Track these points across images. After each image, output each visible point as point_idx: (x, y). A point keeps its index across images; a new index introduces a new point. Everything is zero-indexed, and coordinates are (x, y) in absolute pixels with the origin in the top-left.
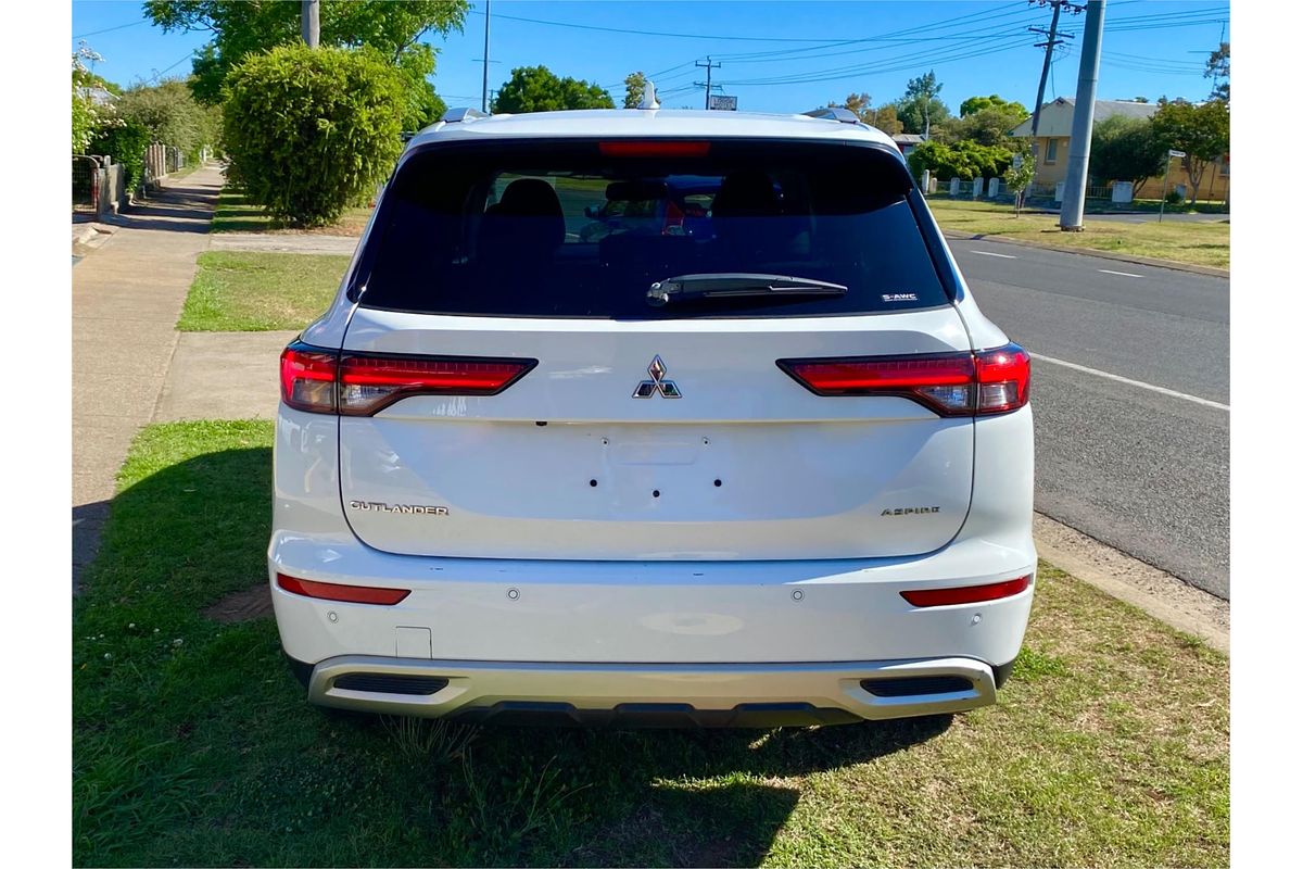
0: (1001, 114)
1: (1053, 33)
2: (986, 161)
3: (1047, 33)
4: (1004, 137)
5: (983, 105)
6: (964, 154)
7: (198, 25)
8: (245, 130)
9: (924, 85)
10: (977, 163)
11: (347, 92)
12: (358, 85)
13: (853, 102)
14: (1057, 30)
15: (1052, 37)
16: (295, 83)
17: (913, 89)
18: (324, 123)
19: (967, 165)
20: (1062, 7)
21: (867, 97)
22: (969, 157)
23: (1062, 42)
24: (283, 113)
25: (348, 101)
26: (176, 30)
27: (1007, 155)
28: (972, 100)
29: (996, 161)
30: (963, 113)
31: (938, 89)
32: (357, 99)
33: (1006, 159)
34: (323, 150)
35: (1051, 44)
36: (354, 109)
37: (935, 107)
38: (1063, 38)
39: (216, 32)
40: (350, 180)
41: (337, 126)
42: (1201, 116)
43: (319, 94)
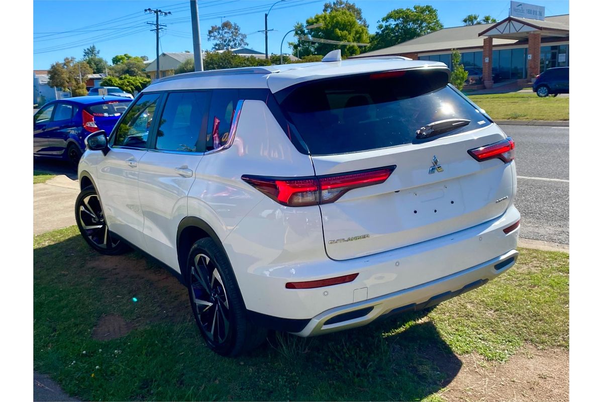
0: (136, 62)
1: (157, 25)
2: (136, 84)
3: (155, 25)
4: (139, 72)
5: (122, 59)
6: (126, 81)
9: (91, 51)
10: (132, 85)
13: (67, 61)
14: (159, 23)
15: (157, 27)
17: (86, 54)
19: (128, 86)
20: (159, 13)
21: (73, 58)
22: (128, 82)
23: (162, 28)
27: (144, 80)
28: (117, 57)
29: (140, 83)
30: (114, 63)
31: (98, 52)
33: (144, 82)
35: (158, 29)
37: (100, 61)
38: (162, 27)
42: (223, 56)
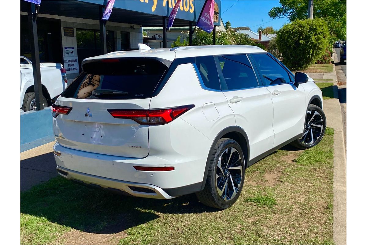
7: (283, 16)
8: (281, 45)
11: (309, 32)
12: (313, 29)
16: (294, 31)
18: (301, 41)
24: (290, 39)
25: (309, 34)
26: (276, 18)
32: (312, 34)
34: (301, 49)
36: (311, 37)
39: (288, 18)
40: (309, 57)
41: (305, 42)
43: (301, 33)
